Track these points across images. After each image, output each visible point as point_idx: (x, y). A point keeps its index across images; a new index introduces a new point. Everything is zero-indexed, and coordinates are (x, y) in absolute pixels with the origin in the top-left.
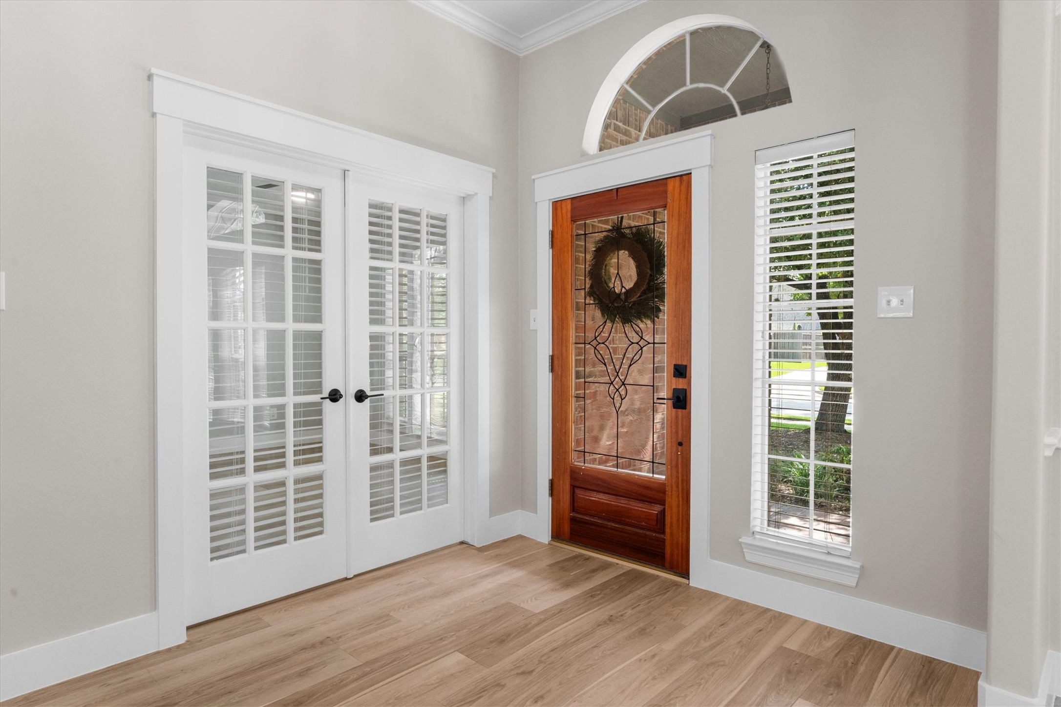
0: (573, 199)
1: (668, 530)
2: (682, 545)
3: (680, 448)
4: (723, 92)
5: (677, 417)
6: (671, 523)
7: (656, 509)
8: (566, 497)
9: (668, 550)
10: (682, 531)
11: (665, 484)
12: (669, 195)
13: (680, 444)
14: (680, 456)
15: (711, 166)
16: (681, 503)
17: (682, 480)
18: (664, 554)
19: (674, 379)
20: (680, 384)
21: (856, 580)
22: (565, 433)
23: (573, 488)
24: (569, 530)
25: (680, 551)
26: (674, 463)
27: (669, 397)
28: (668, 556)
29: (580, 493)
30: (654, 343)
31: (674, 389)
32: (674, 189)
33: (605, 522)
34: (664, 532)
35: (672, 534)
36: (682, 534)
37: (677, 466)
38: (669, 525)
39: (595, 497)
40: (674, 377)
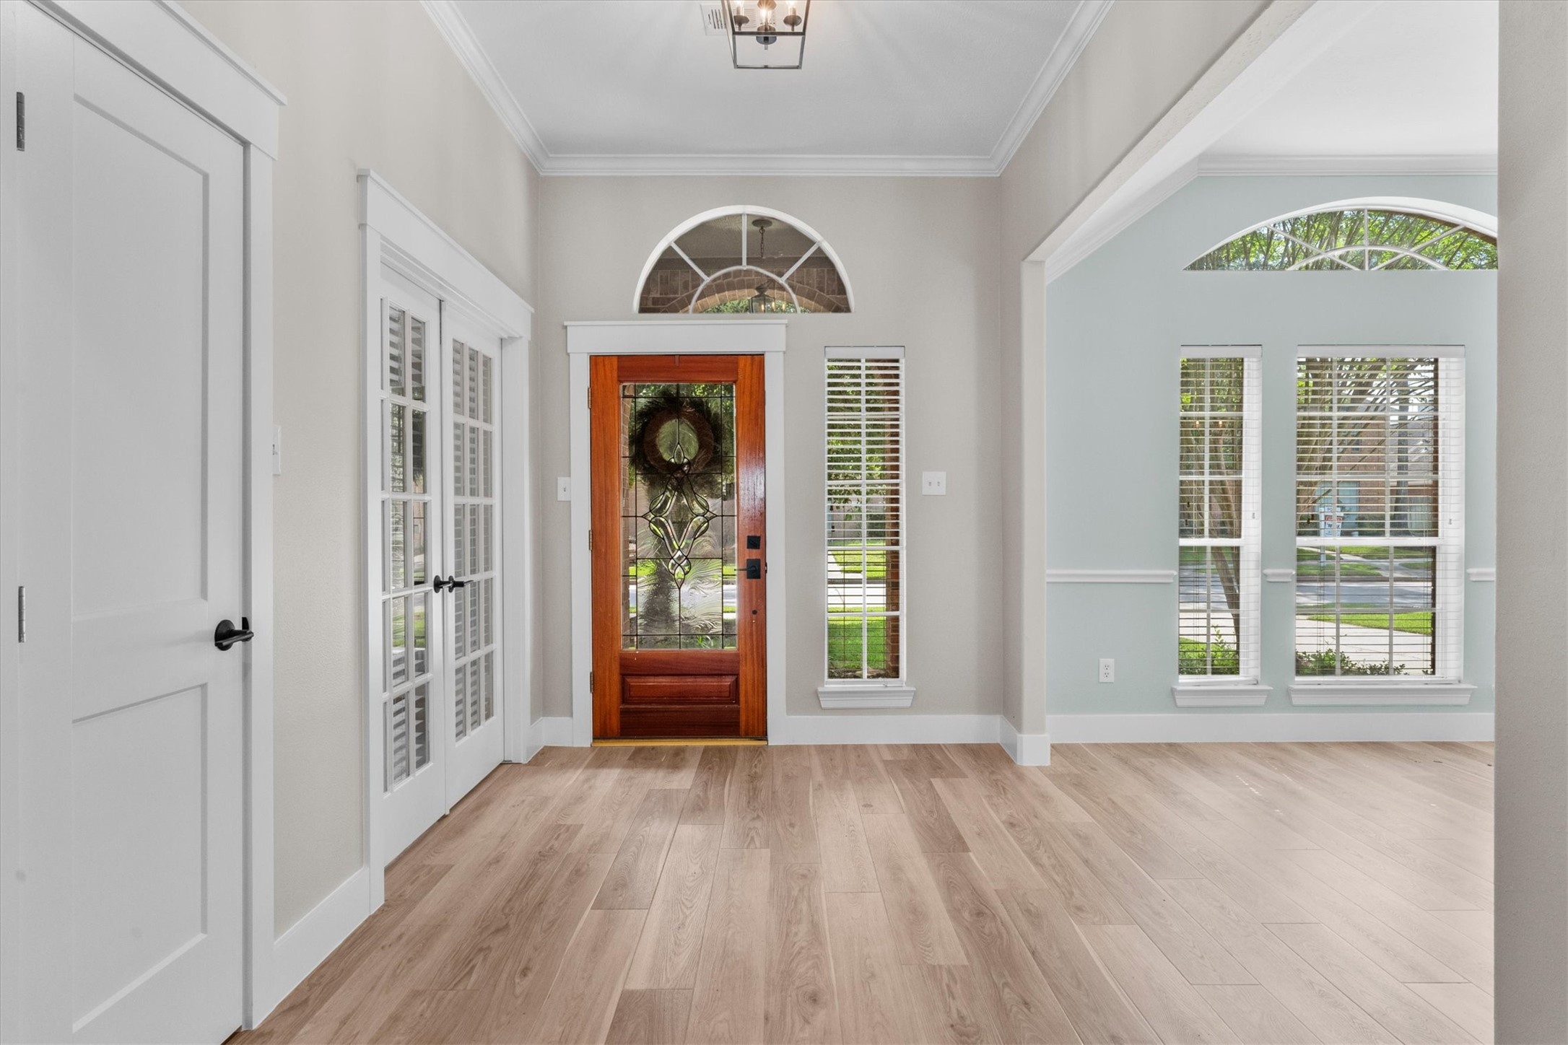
0: (620, 357)
1: (742, 699)
2: (758, 710)
3: (754, 616)
4: (780, 282)
5: (751, 587)
6: (746, 692)
7: (728, 681)
8: (615, 689)
9: (743, 718)
10: (758, 696)
11: (739, 653)
12: (740, 371)
13: (755, 612)
14: (754, 624)
15: (784, 353)
16: (756, 669)
17: (757, 647)
18: (739, 723)
19: (747, 550)
20: (754, 554)
21: (911, 701)
22: (612, 617)
23: (624, 676)
24: (619, 725)
25: (756, 716)
26: (748, 632)
27: (741, 568)
28: (743, 724)
29: (633, 681)
30: (722, 516)
31: (748, 560)
32: (745, 365)
33: (668, 706)
34: (738, 702)
35: (746, 702)
36: (758, 700)
37: (751, 634)
38: (744, 692)
39: (652, 681)
40: (748, 548)
